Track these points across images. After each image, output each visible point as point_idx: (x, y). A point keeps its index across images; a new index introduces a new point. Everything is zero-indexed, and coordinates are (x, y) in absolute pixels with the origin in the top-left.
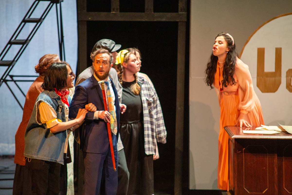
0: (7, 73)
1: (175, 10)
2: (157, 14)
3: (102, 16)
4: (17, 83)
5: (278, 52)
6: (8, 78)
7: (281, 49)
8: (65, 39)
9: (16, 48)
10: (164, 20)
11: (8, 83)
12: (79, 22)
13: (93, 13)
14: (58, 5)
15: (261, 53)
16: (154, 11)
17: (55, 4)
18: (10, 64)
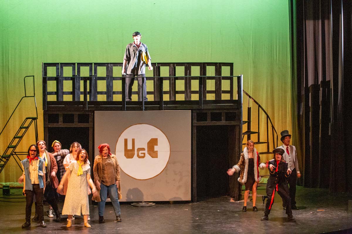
0: (13, 151)
1: (87, 122)
2: (80, 124)
3: (55, 125)
4: (17, 155)
5: (133, 141)
6: (14, 153)
7: (134, 139)
8: (38, 135)
9: (17, 140)
10: (83, 126)
11: (14, 155)
12: (44, 128)
13: (51, 124)
14: (36, 120)
15: (126, 141)
16: (78, 123)
17: (34, 120)
18: (15, 147)
